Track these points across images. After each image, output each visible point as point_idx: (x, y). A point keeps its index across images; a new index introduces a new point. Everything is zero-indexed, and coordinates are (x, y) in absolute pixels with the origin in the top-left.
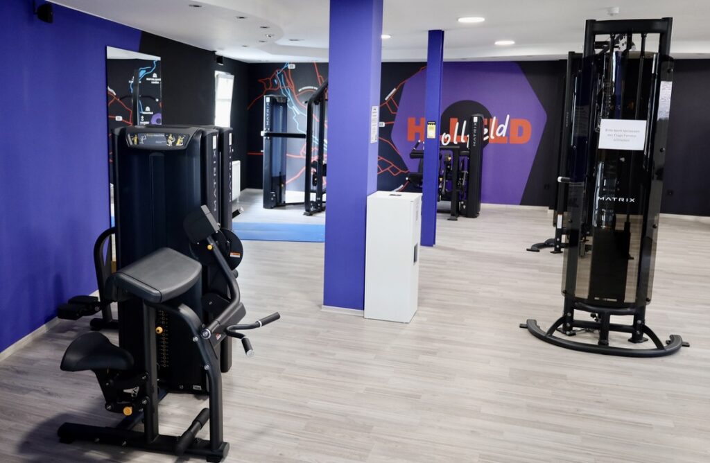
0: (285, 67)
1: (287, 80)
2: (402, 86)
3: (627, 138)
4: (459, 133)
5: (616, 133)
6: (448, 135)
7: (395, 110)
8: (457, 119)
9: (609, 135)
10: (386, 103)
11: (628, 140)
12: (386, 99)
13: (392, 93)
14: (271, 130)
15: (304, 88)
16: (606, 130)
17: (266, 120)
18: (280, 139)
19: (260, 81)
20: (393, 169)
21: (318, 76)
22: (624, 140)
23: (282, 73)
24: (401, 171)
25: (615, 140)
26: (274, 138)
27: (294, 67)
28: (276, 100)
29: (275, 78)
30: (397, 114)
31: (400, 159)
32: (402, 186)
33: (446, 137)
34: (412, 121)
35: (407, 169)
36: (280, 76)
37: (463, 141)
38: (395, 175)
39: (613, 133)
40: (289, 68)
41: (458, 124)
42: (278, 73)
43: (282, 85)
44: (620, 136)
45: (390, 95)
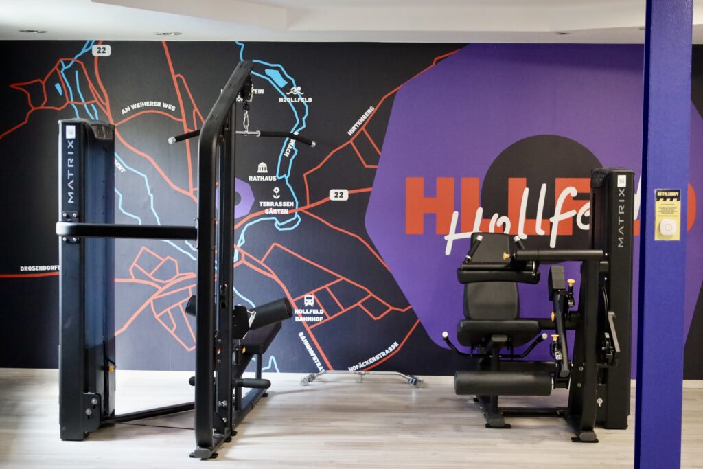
0: (84, 51)
1: (91, 85)
2: (390, 102)
4: (531, 214)
6: (504, 219)
7: (374, 159)
8: (524, 180)
10: (351, 141)
12: (350, 132)
13: (363, 118)
14: (80, 217)
15: (138, 105)
17: (66, 189)
18: (100, 241)
19: (13, 86)
20: (370, 304)
21: (174, 77)
23: (76, 66)
24: (391, 308)
26: (89, 241)
27: (108, 51)
28: (91, 131)
29: (56, 78)
30: (381, 168)
31: (389, 277)
32: (396, 344)
33: (500, 224)
34: (414, 185)
35: (406, 304)
36: (70, 73)
37: (540, 232)
38: (375, 319)
40: (95, 53)
41: (526, 191)
42: (65, 68)
43: (77, 98)
45: (359, 123)
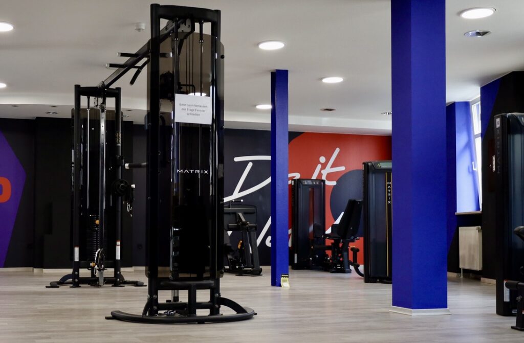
3: (198, 113)
5: (189, 107)
9: (183, 109)
11: (199, 115)
16: (180, 104)
22: (196, 115)
25: (188, 114)
39: (186, 107)
44: (192, 110)
